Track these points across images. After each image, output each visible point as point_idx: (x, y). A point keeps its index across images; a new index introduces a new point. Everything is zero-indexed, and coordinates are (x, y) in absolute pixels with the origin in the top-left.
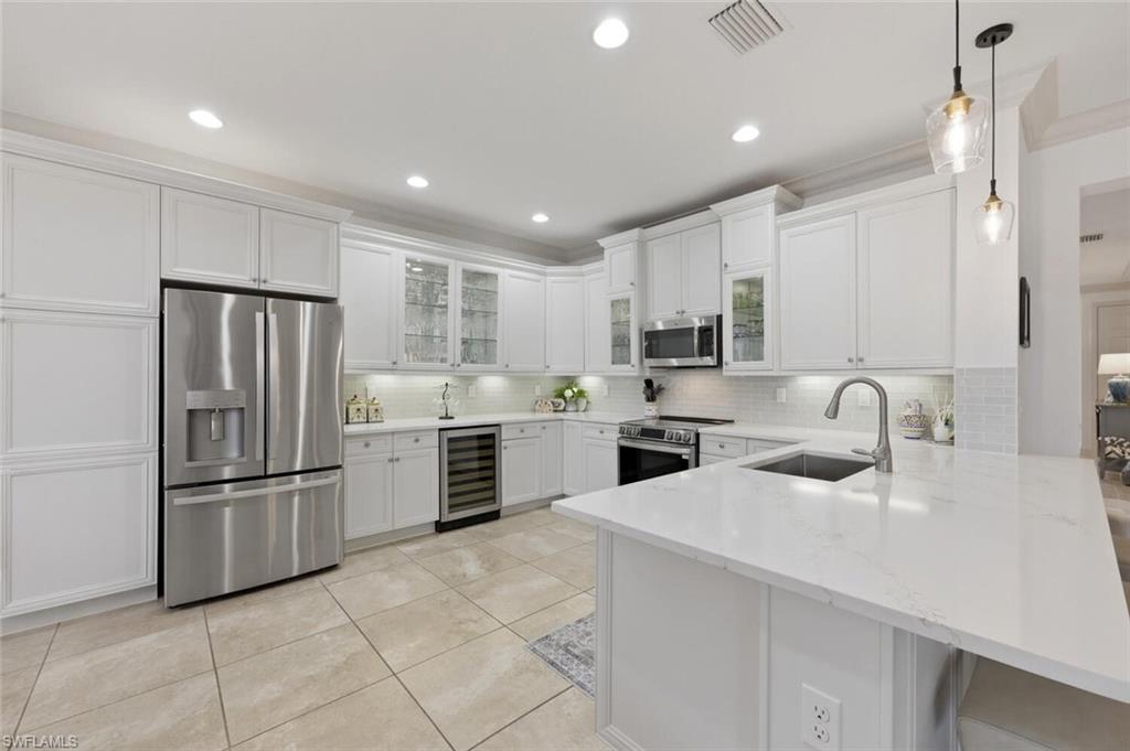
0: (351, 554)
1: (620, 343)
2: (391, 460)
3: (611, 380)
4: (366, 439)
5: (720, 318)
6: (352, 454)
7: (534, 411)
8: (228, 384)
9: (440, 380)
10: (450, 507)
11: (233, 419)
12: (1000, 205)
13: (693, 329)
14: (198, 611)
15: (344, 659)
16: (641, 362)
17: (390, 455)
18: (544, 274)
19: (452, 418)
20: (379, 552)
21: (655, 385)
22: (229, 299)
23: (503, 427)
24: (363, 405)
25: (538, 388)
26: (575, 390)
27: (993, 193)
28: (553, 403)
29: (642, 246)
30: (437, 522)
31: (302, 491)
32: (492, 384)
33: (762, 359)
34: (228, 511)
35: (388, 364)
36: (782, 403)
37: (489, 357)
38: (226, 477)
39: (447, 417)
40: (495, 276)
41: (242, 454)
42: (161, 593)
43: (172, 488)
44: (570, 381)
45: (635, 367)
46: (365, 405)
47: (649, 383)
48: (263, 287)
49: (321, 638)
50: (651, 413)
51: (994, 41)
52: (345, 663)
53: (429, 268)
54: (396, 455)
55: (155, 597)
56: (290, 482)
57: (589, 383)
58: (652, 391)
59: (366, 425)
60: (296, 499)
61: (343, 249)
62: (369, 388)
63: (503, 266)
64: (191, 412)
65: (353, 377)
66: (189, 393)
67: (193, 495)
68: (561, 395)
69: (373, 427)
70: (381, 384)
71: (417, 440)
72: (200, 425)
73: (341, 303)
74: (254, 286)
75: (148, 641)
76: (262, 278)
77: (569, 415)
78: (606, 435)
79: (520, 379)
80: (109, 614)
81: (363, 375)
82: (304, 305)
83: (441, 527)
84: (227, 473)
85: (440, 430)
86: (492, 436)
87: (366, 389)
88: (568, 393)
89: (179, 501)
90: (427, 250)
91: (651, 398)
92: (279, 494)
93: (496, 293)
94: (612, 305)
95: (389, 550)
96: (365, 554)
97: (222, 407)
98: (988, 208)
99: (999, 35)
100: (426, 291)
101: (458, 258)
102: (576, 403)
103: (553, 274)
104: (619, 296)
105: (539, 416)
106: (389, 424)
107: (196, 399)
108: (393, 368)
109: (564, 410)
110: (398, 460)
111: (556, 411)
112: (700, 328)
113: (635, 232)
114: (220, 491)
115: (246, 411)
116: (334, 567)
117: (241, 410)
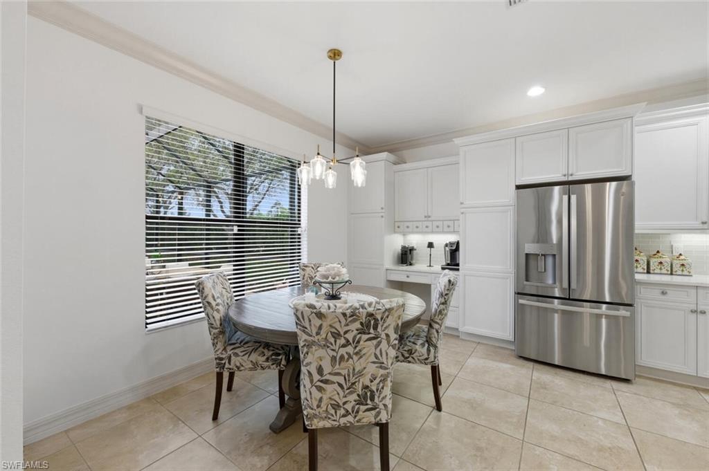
2: (695, 312)
4: (664, 290)
6: (644, 297)
11: (550, 260)
14: (531, 364)
15: (610, 445)
17: (693, 307)
20: (678, 388)
24: (666, 259)
31: (607, 317)
34: (556, 316)
41: (555, 283)
43: (518, 293)
46: (645, 259)
48: (571, 179)
49: (598, 421)
52: (610, 448)
54: (701, 308)
56: (600, 308)
59: (670, 276)
60: (604, 321)
61: (637, 136)
62: (675, 245)
64: (527, 255)
65: (656, 236)
66: (526, 245)
69: (676, 279)
72: (532, 263)
73: (634, 178)
74: (565, 179)
75: (506, 366)
76: (570, 173)
81: (669, 234)
82: (610, 185)
87: (672, 246)
89: (521, 302)
92: (591, 314)
96: (657, 383)
97: (543, 253)
106: (696, 279)
107: (530, 248)
108: (703, 228)
110: (703, 313)
114: (553, 303)
115: (557, 257)
116: (627, 381)
117: (554, 256)
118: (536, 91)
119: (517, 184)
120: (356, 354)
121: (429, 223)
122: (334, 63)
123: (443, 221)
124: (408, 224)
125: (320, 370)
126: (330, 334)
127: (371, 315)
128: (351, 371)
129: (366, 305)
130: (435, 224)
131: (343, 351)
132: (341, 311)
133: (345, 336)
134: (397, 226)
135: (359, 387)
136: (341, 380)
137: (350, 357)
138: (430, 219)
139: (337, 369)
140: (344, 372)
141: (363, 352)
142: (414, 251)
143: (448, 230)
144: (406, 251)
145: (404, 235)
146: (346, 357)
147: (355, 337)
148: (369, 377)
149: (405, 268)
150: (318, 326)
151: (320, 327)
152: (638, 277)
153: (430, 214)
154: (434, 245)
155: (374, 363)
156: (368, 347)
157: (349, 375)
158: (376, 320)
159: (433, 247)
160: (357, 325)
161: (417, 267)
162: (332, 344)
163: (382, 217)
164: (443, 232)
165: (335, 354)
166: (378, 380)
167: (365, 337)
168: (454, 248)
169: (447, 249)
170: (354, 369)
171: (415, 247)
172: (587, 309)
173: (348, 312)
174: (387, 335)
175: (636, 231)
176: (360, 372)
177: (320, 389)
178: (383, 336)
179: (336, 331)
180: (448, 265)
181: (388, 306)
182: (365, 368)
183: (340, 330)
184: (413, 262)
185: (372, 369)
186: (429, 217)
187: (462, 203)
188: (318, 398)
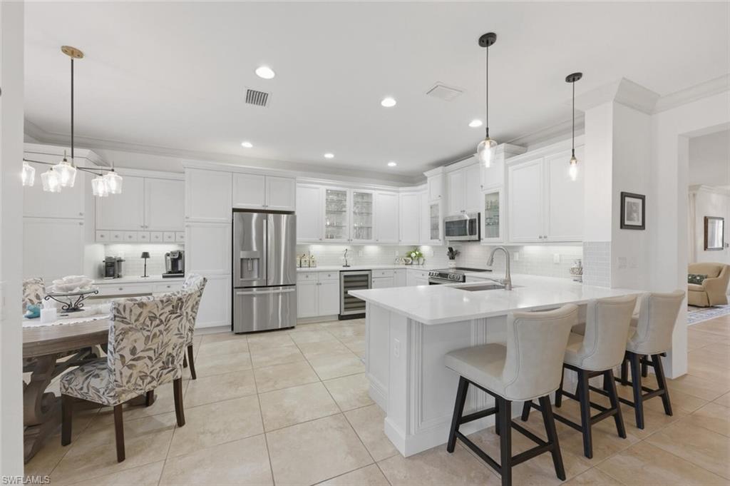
0: (300, 324)
1: (435, 228)
2: (318, 284)
3: (435, 248)
4: (307, 275)
5: (479, 214)
6: (300, 280)
7: (395, 264)
8: (255, 249)
9: (343, 248)
10: (345, 308)
11: (256, 262)
12: (576, 162)
13: (466, 221)
16: (444, 238)
17: (317, 282)
18: (398, 192)
19: (349, 266)
20: (312, 325)
21: (454, 250)
22: (255, 215)
23: (373, 271)
24: (307, 259)
25: (397, 252)
26: (417, 253)
27: (573, 155)
28: (405, 260)
29: (445, 175)
30: (339, 315)
31: (282, 293)
32: (372, 250)
33: (498, 236)
34: (255, 299)
35: (317, 239)
36: (516, 261)
37: (369, 236)
38: (255, 285)
39: (347, 266)
40: (371, 194)
41: (259, 277)
42: (232, 329)
43: (236, 288)
44: (416, 248)
45: (442, 241)
47: (451, 249)
48: (267, 209)
50: (452, 266)
51: (574, 80)
53: (337, 193)
54: (320, 282)
55: (230, 330)
56: (278, 289)
57: (425, 249)
58: (453, 254)
59: (309, 268)
60: (280, 297)
61: (297, 189)
62: (311, 251)
63: (375, 189)
64: (242, 259)
65: (301, 246)
66: (242, 252)
67: (243, 291)
68: (410, 256)
69: (312, 269)
70: (316, 249)
71: (329, 276)
72: (245, 265)
73: (296, 213)
74: (263, 208)
76: (267, 204)
77: (415, 267)
78: (425, 277)
79: (386, 248)
80: (217, 334)
81: (308, 245)
83: (341, 318)
84: (255, 284)
85: (341, 271)
86: (367, 275)
87: (309, 252)
88: (413, 255)
89: (238, 293)
90: (335, 185)
91: (452, 258)
92: (274, 294)
93: (371, 203)
94: (431, 208)
95: (317, 325)
96: (306, 325)
97: (251, 258)
98: (571, 163)
99: (576, 78)
100: (336, 206)
101: (350, 187)
102: (418, 259)
103: (403, 191)
104: (433, 203)
105: (397, 266)
106: (319, 268)
107: (243, 255)
108: (320, 242)
109: (412, 264)
110: (320, 284)
111: (406, 264)
112: (470, 220)
113: (440, 169)
114: (252, 290)
115: (260, 260)
116: (293, 328)
117: (258, 259)
118: (247, 145)
119: (234, 207)
120: (165, 330)
121: (145, 233)
122: (72, 61)
123: (175, 232)
124: (117, 233)
125: (133, 351)
126: (148, 319)
127: (180, 299)
128: (160, 344)
129: (176, 294)
130: (153, 234)
131: (156, 330)
132: (158, 299)
133: (161, 317)
134: (98, 236)
135: (164, 355)
136: (151, 354)
137: (161, 332)
138: (147, 229)
139: (150, 345)
140: (154, 347)
141: (171, 327)
142: (123, 263)
143: (169, 240)
144: (114, 263)
145: (105, 245)
146: (158, 333)
147: (167, 317)
148: (172, 346)
149: (110, 280)
150: (138, 314)
151: (140, 315)
152: (298, 269)
153: (146, 224)
154: (150, 255)
155: (176, 335)
156: (174, 323)
157: (158, 348)
158: (182, 302)
159: (148, 257)
160: (170, 308)
161: (126, 278)
162: (148, 326)
163: (81, 224)
164: (163, 242)
165: (149, 333)
166: (178, 347)
167: (174, 316)
168: (177, 257)
169: (169, 258)
170: (162, 343)
171: (123, 258)
172: (271, 291)
173: (165, 299)
174: (187, 313)
175: (297, 243)
176: (166, 343)
177: (130, 367)
178: (185, 314)
179: (153, 315)
180: (170, 272)
181: (189, 292)
182: (170, 340)
183: (156, 313)
184: (122, 273)
185: (175, 339)
186: (147, 227)
187: (187, 218)
188: (129, 375)
